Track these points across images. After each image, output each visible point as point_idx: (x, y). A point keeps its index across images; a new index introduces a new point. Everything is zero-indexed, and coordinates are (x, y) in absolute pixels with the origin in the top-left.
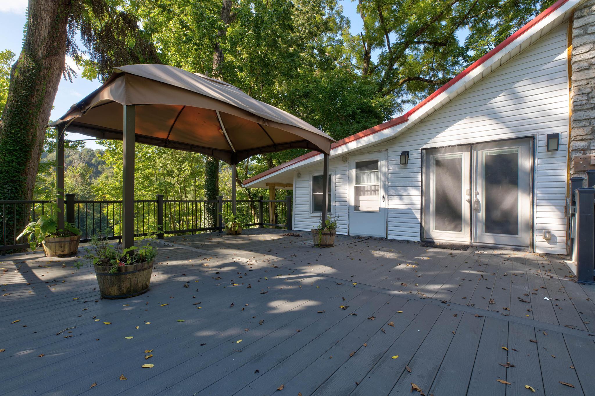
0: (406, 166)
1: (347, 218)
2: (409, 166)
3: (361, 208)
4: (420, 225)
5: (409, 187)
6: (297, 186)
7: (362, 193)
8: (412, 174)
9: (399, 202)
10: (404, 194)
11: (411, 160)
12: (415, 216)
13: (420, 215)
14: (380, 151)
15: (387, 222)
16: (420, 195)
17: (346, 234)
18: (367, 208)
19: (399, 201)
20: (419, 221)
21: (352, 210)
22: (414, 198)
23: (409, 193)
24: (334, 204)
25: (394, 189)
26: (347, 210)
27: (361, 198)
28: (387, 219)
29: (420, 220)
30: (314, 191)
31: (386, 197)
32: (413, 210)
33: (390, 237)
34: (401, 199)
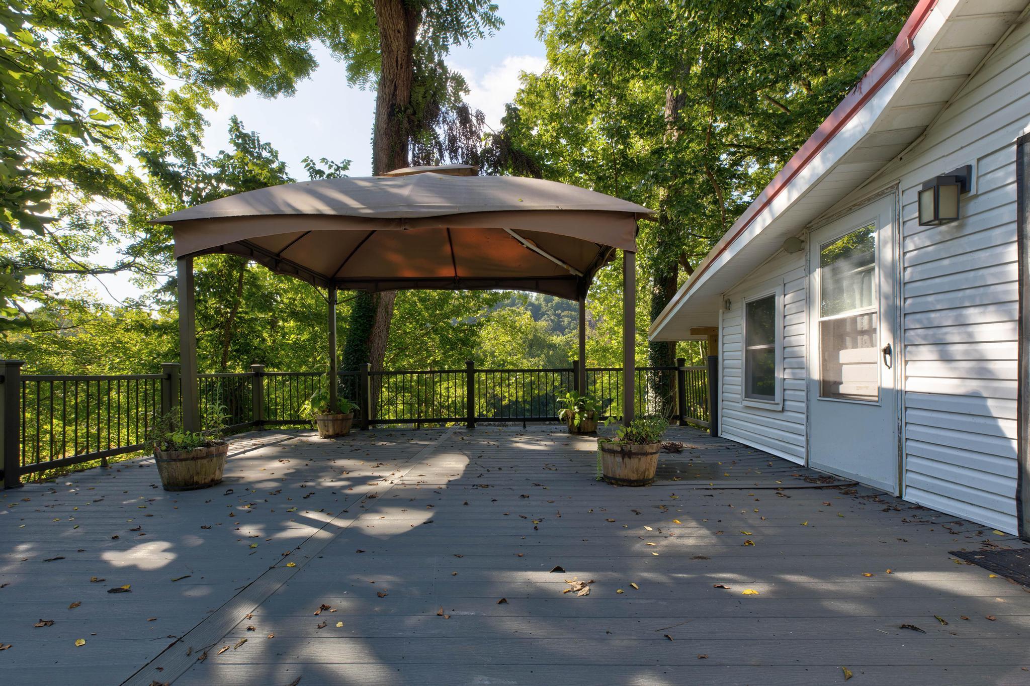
0: (961, 227)
1: (804, 416)
2: (973, 224)
3: (843, 389)
4: (1015, 465)
5: (971, 311)
6: (726, 331)
7: (848, 340)
8: (983, 255)
9: (938, 368)
10: (954, 335)
11: (982, 198)
12: (998, 428)
13: (1015, 424)
14: (878, 195)
15: (900, 441)
16: (1017, 338)
17: (802, 462)
18: (859, 388)
19: (938, 364)
20: (1012, 449)
21: (815, 392)
22: (990, 351)
23: (970, 335)
24: (781, 376)
25: (919, 321)
26: (804, 393)
27: (845, 355)
28: (900, 429)
29: (1015, 444)
30: (749, 342)
31: (896, 350)
32: (990, 403)
33: (911, 496)
34: (946, 358)
